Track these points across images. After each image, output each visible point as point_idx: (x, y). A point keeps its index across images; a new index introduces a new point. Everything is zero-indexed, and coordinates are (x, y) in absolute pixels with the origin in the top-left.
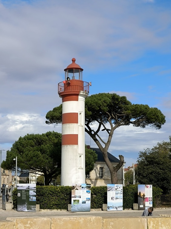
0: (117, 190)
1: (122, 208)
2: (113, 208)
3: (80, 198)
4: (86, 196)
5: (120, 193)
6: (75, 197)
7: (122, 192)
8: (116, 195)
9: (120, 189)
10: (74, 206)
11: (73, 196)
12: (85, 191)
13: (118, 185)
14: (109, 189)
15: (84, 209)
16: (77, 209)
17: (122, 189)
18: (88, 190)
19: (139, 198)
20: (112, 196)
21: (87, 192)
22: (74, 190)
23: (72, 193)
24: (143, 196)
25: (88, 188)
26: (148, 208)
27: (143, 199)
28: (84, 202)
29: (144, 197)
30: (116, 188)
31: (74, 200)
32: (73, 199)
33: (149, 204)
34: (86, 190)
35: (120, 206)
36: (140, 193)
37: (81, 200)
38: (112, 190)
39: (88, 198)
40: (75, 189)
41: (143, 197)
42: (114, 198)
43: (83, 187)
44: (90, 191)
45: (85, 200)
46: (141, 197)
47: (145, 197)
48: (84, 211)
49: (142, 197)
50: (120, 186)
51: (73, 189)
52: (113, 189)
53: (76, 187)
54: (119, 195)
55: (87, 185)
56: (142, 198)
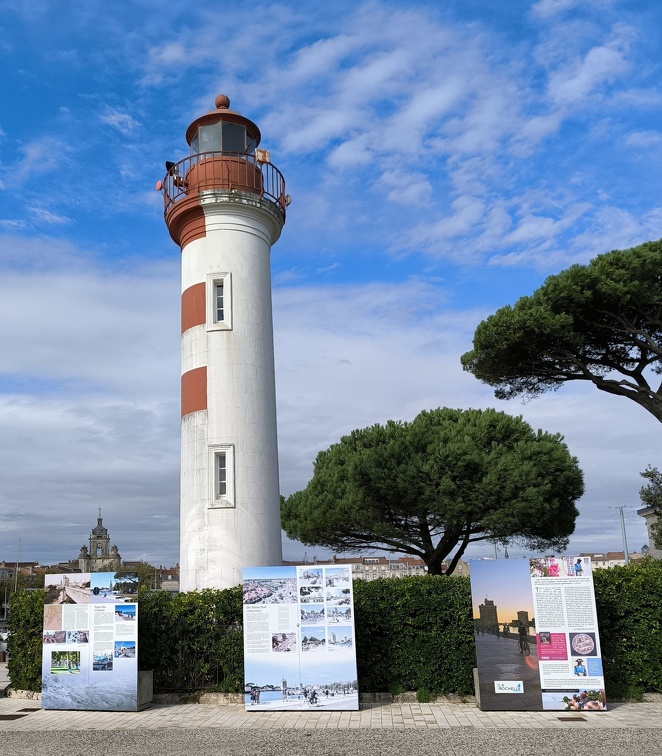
0: (314, 594)
1: (355, 695)
2: (287, 692)
3: (86, 640)
4: (114, 631)
5: (335, 613)
6: (60, 638)
7: (351, 606)
8: (307, 625)
9: (335, 591)
10: (56, 680)
11: (52, 632)
12: (111, 608)
13: (319, 571)
14: (253, 595)
15: (104, 699)
16: (69, 700)
17: (346, 591)
18: (122, 602)
19: (482, 639)
20: (275, 629)
21: (119, 611)
22: (56, 604)
23: (46, 619)
24: (514, 624)
25: (126, 592)
26: (570, 696)
27: (515, 643)
28: (104, 665)
29: (523, 631)
30: (307, 584)
31: (54, 653)
32: (48, 649)
33: (571, 674)
34: (112, 602)
35: (337, 686)
36: (489, 609)
37: (88, 653)
38: (275, 595)
39: (127, 643)
40: (61, 598)
41: (514, 631)
42: (290, 640)
43: (96, 591)
44: (136, 604)
45: (109, 651)
46: (499, 634)
47: (532, 632)
48: (106, 706)
49: (506, 634)
50: (332, 575)
51: (49, 601)
52: (280, 591)
53: (64, 589)
54: (326, 622)
55: (116, 577)
56: (513, 636)
